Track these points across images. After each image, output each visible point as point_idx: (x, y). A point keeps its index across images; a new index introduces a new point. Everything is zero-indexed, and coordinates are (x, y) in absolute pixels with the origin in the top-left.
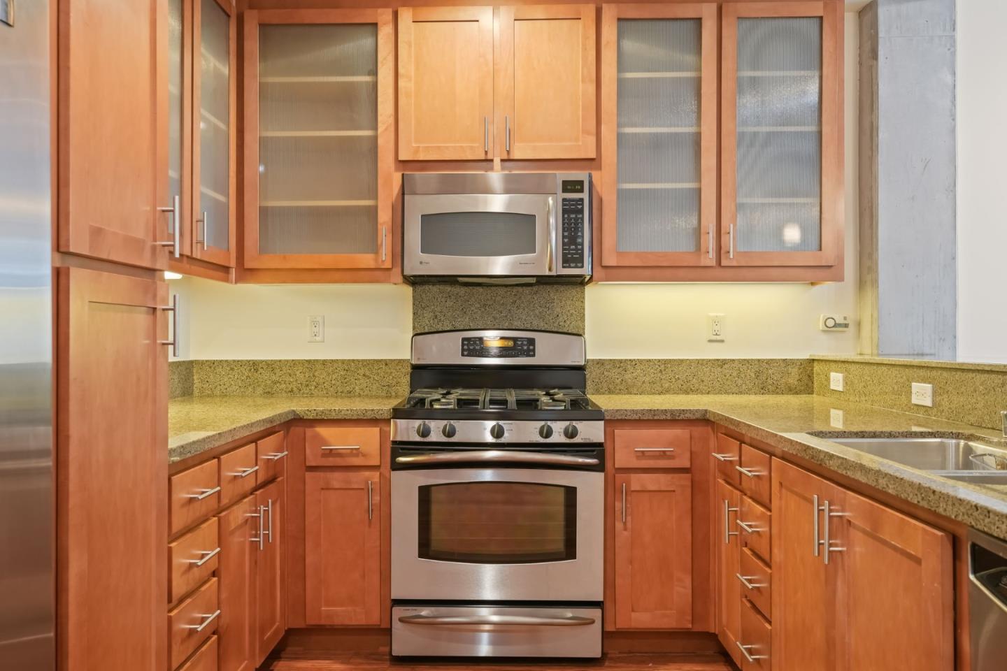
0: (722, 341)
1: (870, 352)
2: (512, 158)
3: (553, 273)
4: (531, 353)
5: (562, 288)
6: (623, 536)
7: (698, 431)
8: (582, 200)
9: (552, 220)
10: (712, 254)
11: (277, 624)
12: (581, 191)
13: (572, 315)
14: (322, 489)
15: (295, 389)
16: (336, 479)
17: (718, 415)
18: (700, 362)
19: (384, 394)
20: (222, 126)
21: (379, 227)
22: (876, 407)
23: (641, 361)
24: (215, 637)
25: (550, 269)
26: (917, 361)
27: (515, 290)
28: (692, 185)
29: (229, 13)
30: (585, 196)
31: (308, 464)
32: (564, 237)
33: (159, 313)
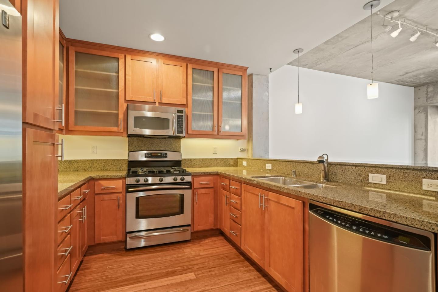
0: (216, 154)
1: (251, 156)
2: (162, 102)
3: (175, 135)
4: (166, 157)
5: (174, 139)
6: (196, 206)
7: (215, 177)
8: (183, 115)
9: (174, 121)
10: (217, 132)
11: (86, 245)
12: (183, 113)
13: (177, 146)
14: (101, 200)
15: (86, 169)
16: (106, 197)
17: (222, 173)
18: (211, 159)
19: (118, 169)
20: (61, 83)
21: (119, 119)
22: (256, 170)
23: (196, 159)
24: (69, 255)
25: (174, 134)
26: (261, 158)
27: (160, 139)
28: (211, 114)
29: (64, 45)
30: (183, 114)
31: (96, 193)
32: (178, 125)
33: (55, 145)
